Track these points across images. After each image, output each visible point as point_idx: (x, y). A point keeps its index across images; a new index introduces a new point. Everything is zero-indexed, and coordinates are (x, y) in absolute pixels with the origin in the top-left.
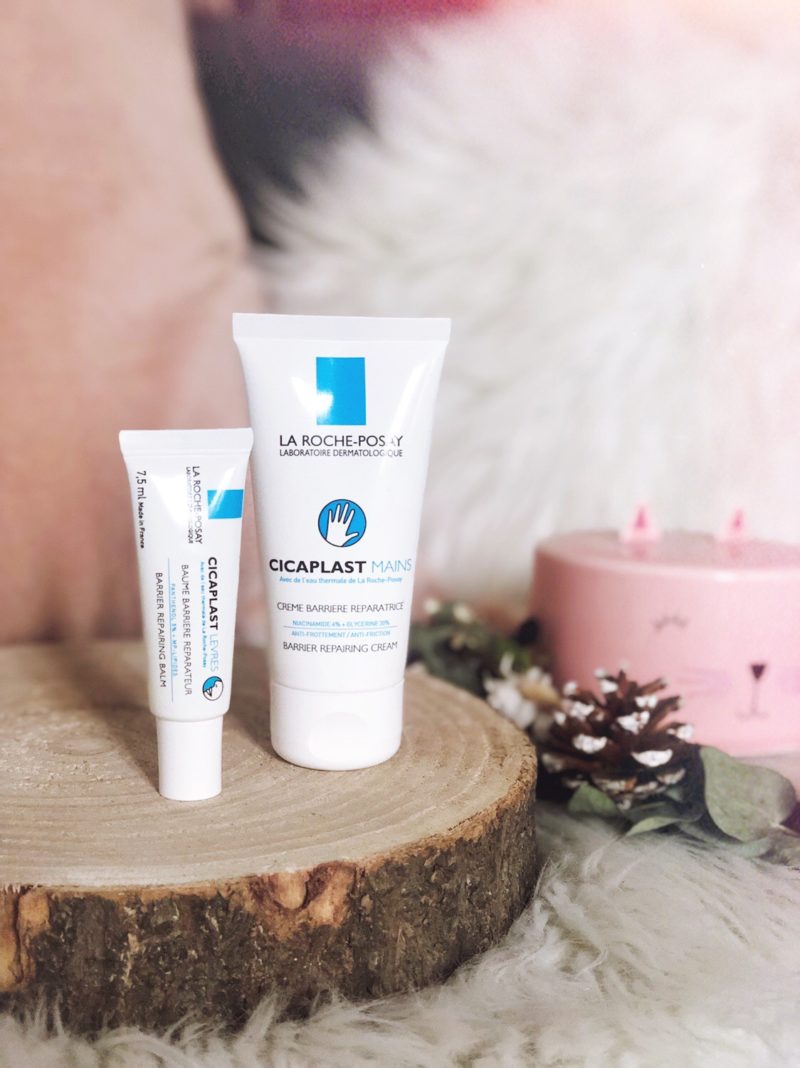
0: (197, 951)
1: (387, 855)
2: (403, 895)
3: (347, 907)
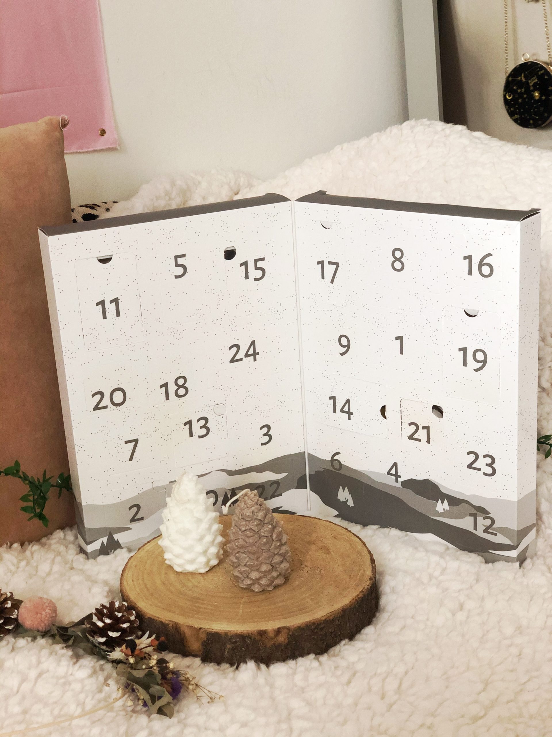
0: (245, 648)
1: (299, 625)
2: (306, 636)
3: (287, 639)
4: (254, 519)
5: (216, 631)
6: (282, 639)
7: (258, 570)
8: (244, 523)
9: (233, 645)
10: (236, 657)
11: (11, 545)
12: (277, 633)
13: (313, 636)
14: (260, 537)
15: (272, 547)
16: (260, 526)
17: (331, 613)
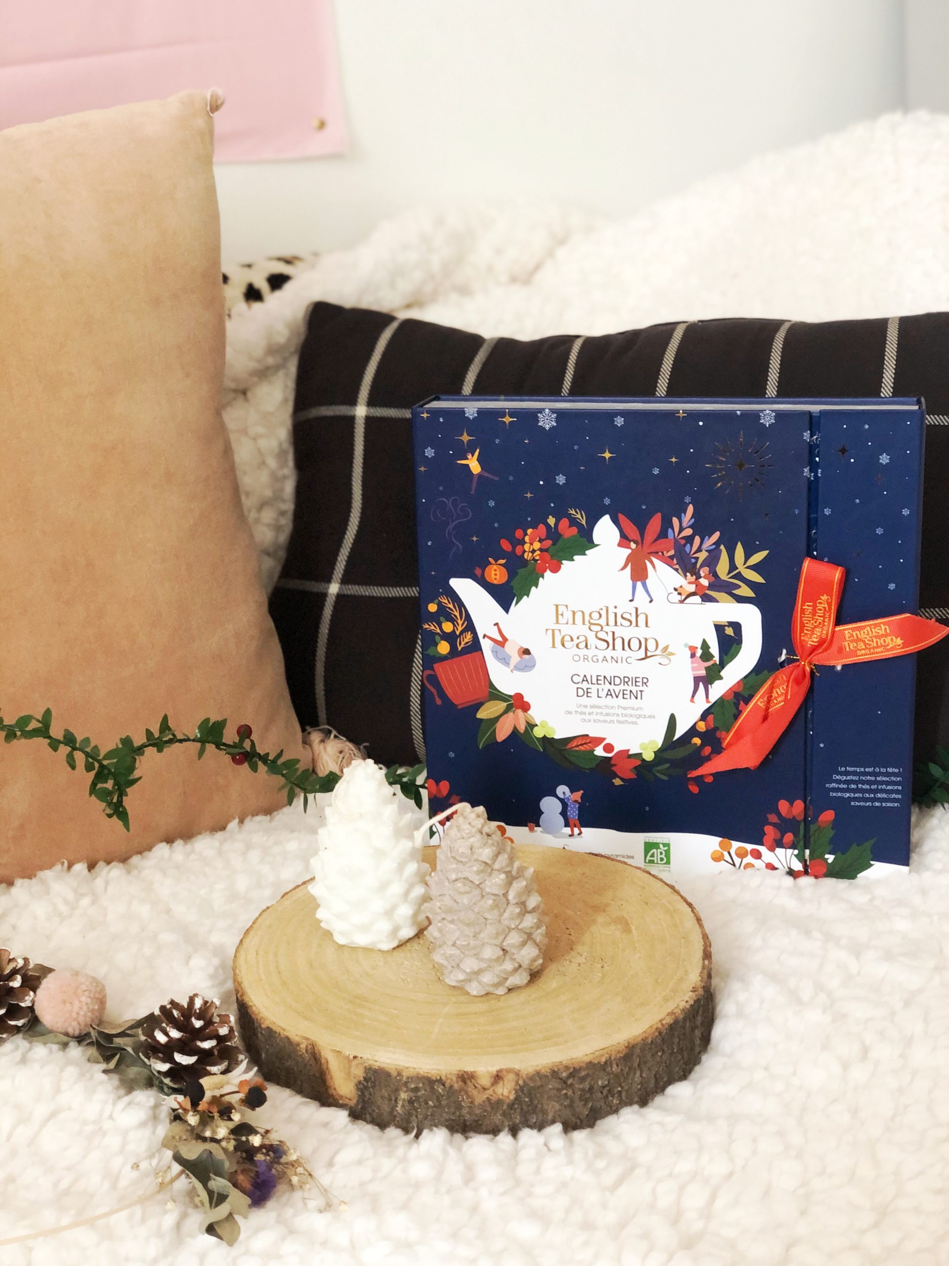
0: (433, 1102)
1: (538, 1069)
2: (551, 1089)
3: (514, 1092)
4: (475, 860)
5: (382, 1066)
6: (506, 1091)
7: (476, 956)
8: (454, 866)
9: (412, 1094)
10: (417, 1117)
11: (70, 867)
12: (495, 1079)
13: (564, 1092)
14: (484, 894)
15: (506, 915)
16: (482, 875)
17: (603, 1049)
